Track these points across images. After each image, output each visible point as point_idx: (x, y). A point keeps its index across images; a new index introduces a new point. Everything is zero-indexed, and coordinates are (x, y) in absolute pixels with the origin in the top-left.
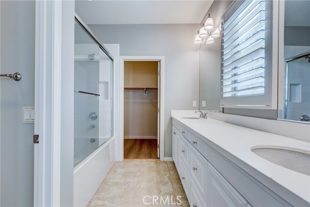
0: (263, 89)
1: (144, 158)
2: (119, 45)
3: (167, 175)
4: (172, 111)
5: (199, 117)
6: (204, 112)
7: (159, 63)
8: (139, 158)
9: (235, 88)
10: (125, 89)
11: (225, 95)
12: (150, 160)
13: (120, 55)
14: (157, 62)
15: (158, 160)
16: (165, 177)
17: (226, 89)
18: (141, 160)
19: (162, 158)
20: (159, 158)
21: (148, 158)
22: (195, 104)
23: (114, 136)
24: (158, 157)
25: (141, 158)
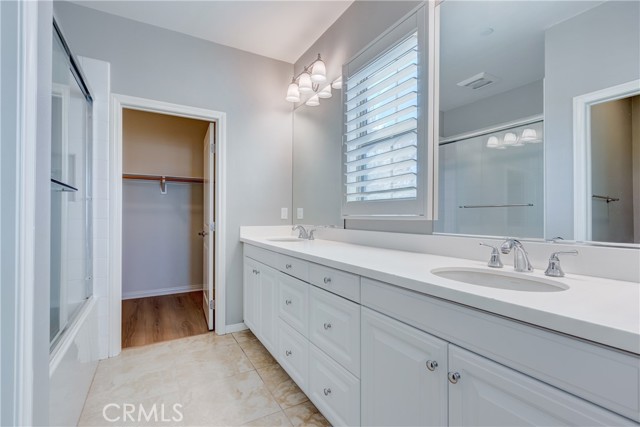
0: (415, 191)
1: (175, 338)
2: (109, 65)
3: (243, 360)
4: (242, 228)
5: (297, 238)
6: (308, 228)
7: (211, 125)
8: (163, 340)
9: (363, 188)
10: (125, 177)
11: (351, 199)
12: (192, 338)
13: (113, 91)
14: (208, 123)
15: (211, 334)
16: (239, 364)
17: (351, 189)
18: (169, 343)
19: (221, 328)
20: (214, 330)
21: (185, 336)
22: (285, 213)
23: (95, 296)
24: (211, 328)
25: (167, 340)
